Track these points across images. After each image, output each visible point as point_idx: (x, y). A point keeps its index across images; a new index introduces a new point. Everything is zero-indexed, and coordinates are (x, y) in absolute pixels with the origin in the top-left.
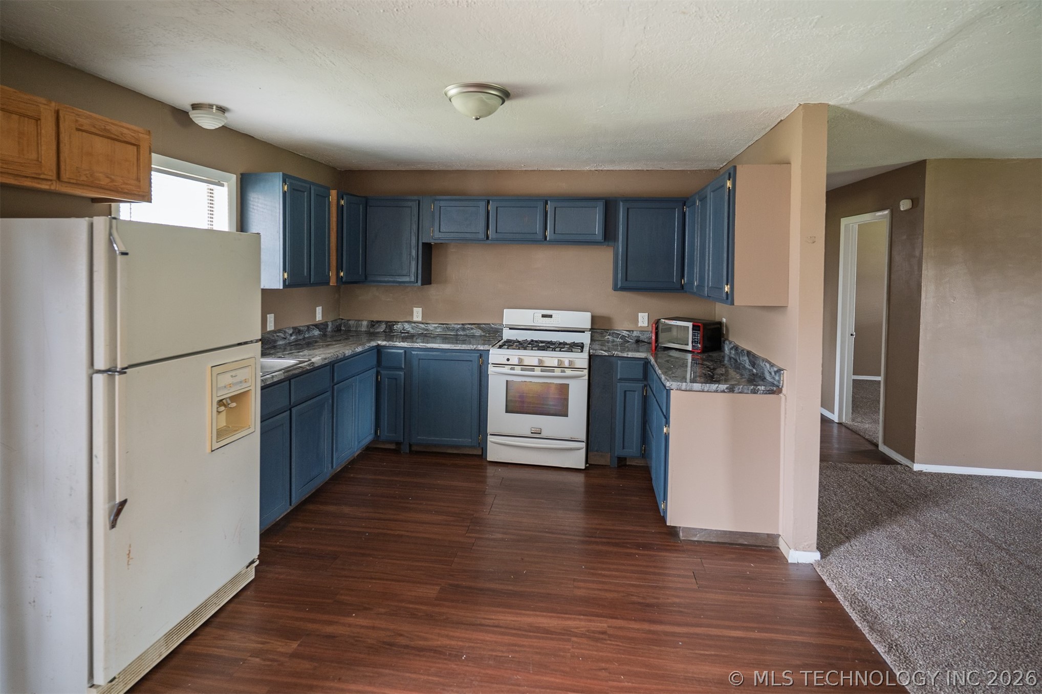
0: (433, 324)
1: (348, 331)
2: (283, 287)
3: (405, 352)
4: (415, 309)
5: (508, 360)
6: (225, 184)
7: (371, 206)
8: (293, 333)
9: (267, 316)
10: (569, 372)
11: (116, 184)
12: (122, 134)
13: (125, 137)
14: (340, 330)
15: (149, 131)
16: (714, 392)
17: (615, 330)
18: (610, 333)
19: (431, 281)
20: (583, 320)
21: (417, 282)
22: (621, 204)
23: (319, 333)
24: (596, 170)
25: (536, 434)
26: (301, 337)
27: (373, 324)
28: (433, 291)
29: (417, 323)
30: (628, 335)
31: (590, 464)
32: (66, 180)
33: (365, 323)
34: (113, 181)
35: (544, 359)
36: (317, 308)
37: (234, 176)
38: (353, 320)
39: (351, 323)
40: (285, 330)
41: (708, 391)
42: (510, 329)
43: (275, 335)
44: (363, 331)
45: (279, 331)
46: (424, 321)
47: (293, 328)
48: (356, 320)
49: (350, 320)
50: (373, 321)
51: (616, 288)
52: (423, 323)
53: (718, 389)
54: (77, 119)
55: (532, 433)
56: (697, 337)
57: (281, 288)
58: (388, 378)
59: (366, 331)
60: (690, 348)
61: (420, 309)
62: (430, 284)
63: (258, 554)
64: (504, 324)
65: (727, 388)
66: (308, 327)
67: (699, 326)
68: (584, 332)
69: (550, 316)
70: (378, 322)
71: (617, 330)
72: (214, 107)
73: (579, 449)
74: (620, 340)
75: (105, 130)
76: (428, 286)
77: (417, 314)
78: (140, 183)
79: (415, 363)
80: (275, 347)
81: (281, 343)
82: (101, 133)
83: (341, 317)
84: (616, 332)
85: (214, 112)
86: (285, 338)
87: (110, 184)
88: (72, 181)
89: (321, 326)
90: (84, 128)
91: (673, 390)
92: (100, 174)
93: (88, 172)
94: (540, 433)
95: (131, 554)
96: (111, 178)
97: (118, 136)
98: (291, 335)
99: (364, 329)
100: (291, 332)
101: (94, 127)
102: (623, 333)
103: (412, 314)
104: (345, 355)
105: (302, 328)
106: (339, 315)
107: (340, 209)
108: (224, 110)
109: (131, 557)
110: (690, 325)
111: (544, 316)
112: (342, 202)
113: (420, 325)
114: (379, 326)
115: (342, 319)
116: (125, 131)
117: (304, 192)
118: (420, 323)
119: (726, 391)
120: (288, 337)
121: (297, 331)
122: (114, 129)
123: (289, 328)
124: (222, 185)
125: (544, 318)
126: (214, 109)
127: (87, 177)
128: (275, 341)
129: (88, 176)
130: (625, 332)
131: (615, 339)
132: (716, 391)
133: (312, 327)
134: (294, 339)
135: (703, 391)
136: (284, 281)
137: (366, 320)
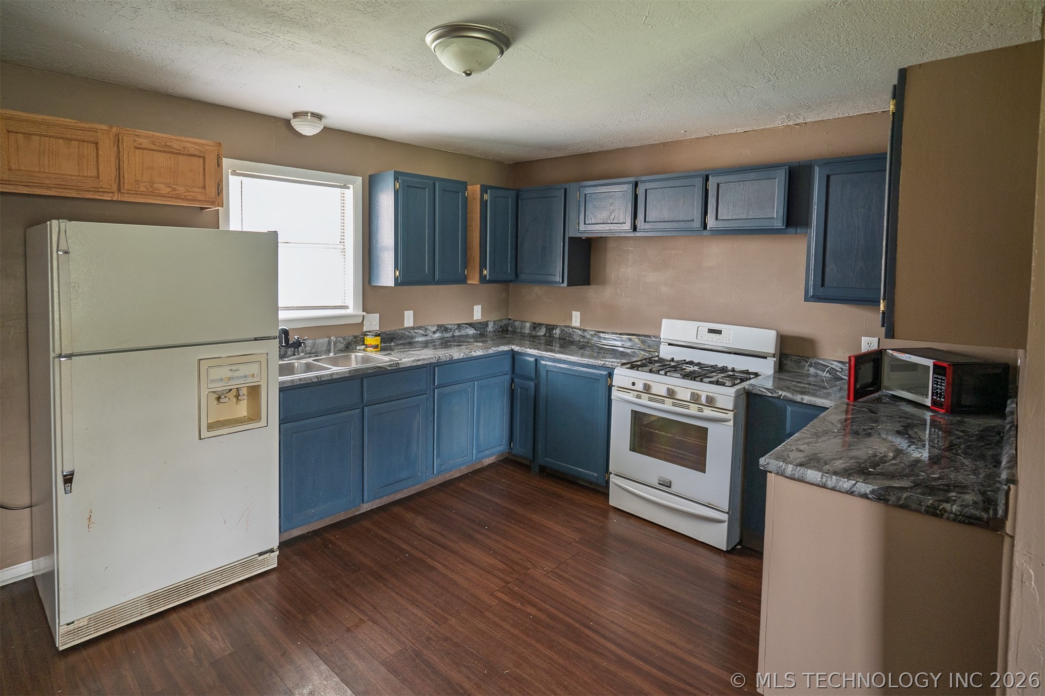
0: (590, 330)
1: (514, 332)
2: (395, 285)
3: (536, 360)
4: (574, 313)
5: (634, 384)
6: (351, 186)
7: (523, 199)
8: (437, 330)
9: (404, 313)
10: (708, 412)
11: (178, 192)
12: (184, 148)
13: (188, 151)
14: (507, 330)
15: (219, 143)
16: (847, 493)
17: (820, 359)
18: (811, 363)
19: (589, 281)
20: (766, 340)
21: (563, 282)
22: (817, 169)
23: (475, 332)
24: (796, 124)
25: (666, 485)
26: (449, 335)
27: (535, 326)
28: (591, 292)
29: (575, 328)
30: (842, 369)
31: (743, 547)
32: (126, 191)
33: (528, 325)
34: (175, 190)
35: (676, 389)
36: (475, 307)
37: (360, 179)
38: (519, 321)
39: (517, 323)
40: (426, 327)
41: (833, 489)
42: (670, 344)
43: (412, 331)
44: (527, 333)
45: (419, 328)
46: (582, 327)
47: (438, 325)
48: (521, 321)
49: (516, 321)
50: (535, 323)
51: (807, 299)
52: (580, 329)
53: (854, 489)
54: (135, 139)
55: (659, 484)
56: (941, 385)
57: (393, 286)
58: (521, 388)
59: (528, 333)
60: (928, 402)
61: (579, 313)
62: (589, 284)
63: (278, 545)
64: (661, 337)
65: (873, 492)
66: (459, 325)
67: (944, 368)
68: (765, 358)
69: (719, 332)
70: (540, 324)
71: (824, 360)
72: (309, 115)
73: (720, 521)
74: (828, 375)
75: (166, 146)
76: (586, 287)
77: (576, 320)
78: (205, 190)
79: (543, 373)
80: (410, 344)
81: (420, 339)
82: (162, 149)
83: (509, 317)
84: (821, 362)
85: (309, 118)
86: (426, 335)
87: (171, 193)
88: (131, 192)
89: (480, 327)
90: (144, 146)
91: (771, 472)
92: (161, 185)
93: (147, 184)
94: (670, 487)
95: (91, 519)
96: (172, 188)
97: (180, 150)
98: (434, 332)
99: (527, 331)
100: (434, 329)
101: (154, 144)
102: (833, 365)
103: (570, 318)
104: (452, 357)
105: (450, 326)
106: (508, 315)
107: (484, 204)
108: (320, 116)
109: (92, 521)
110: (929, 363)
111: (711, 331)
112: (486, 197)
113: (577, 331)
114: (540, 328)
115: (510, 319)
116: (188, 145)
117: (425, 188)
118: (578, 329)
119: (870, 496)
120: (430, 334)
121: (442, 328)
122: (176, 145)
123: (433, 326)
124: (349, 188)
125: (711, 334)
126: (309, 117)
127: (146, 188)
128: (412, 337)
129: (148, 186)
130: (836, 363)
131: (820, 373)
132: (850, 493)
133: (464, 326)
134: (439, 336)
135: (824, 486)
136: (396, 279)
137: (529, 322)
